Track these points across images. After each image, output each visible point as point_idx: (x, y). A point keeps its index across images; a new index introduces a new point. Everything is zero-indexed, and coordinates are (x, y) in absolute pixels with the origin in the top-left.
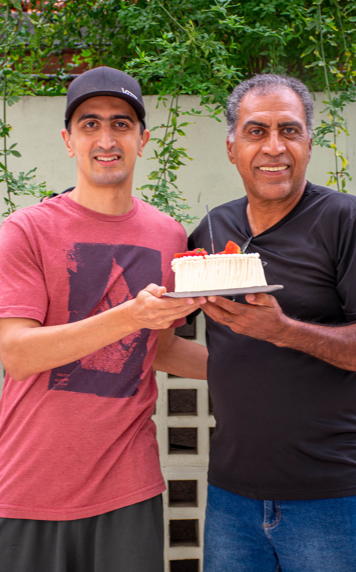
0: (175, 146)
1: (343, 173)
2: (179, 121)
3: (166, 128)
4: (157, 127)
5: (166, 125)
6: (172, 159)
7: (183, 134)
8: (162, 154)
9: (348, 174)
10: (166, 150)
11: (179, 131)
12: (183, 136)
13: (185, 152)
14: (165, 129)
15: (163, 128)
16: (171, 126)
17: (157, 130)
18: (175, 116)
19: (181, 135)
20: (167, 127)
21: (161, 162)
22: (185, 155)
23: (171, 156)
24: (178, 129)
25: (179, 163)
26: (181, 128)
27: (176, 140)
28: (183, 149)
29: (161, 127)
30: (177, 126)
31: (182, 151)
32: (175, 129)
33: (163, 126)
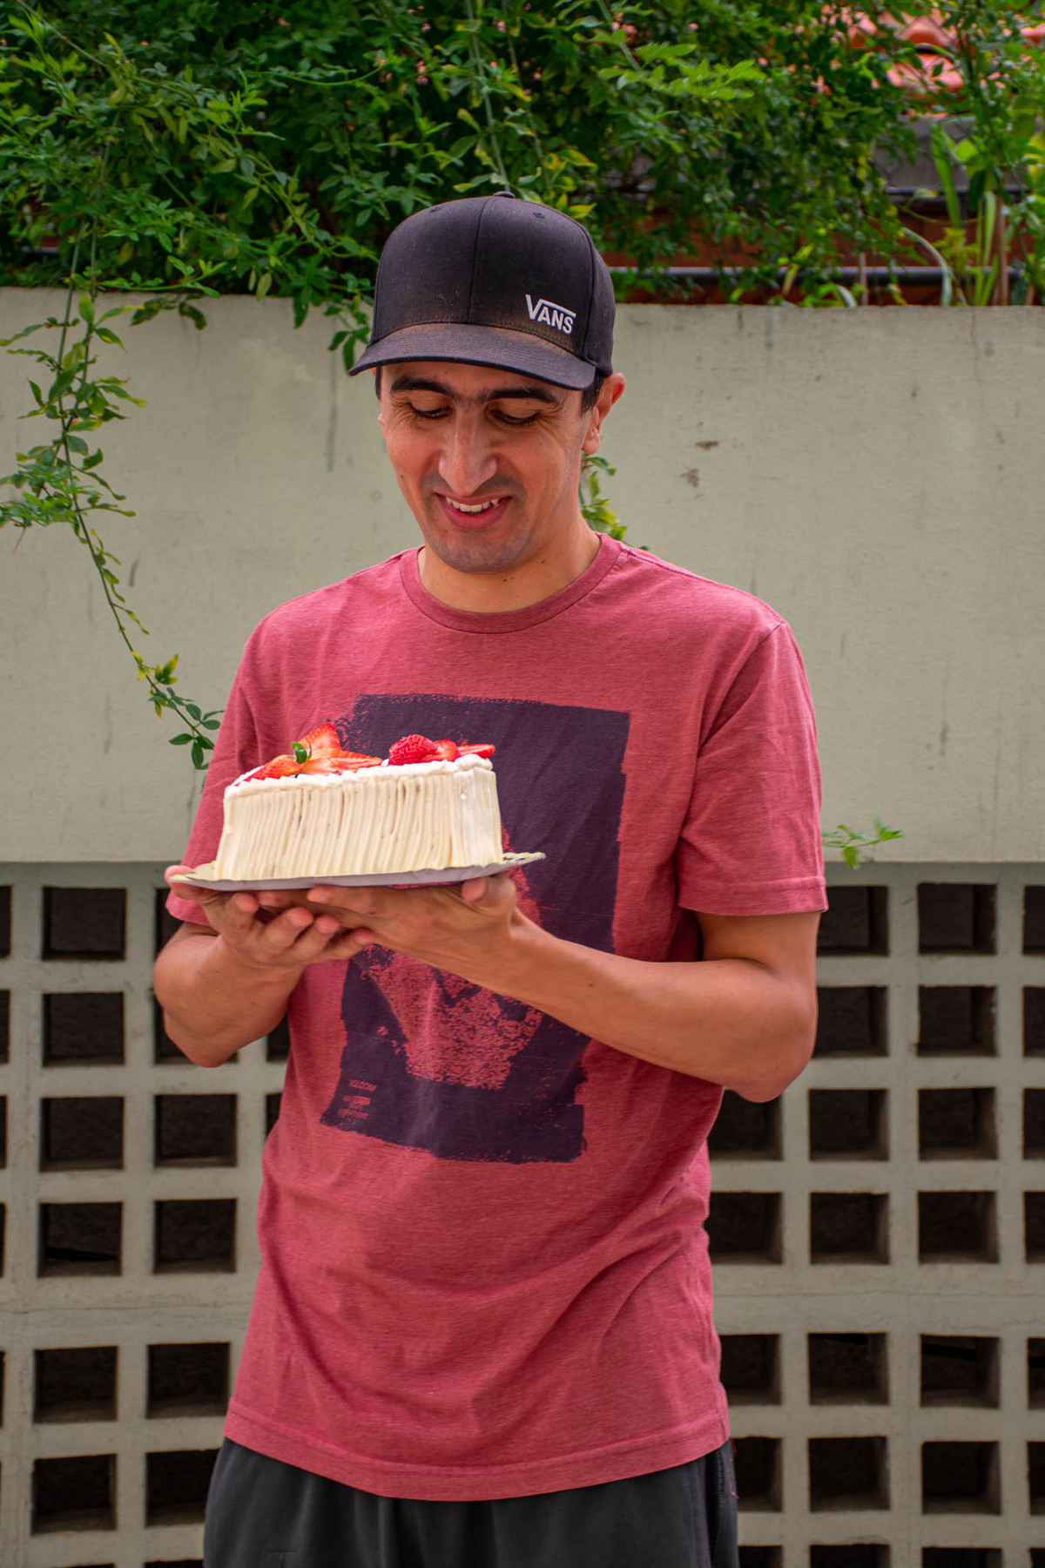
0: (94, 374)
1: (589, 460)
3: (61, 329)
4: (37, 327)
5: (61, 320)
6: (85, 404)
7: (115, 339)
9: (603, 462)
11: (104, 333)
12: (115, 345)
14: (58, 331)
15: (54, 329)
16: (76, 322)
17: (34, 333)
18: (86, 297)
19: (107, 342)
20: (66, 325)
21: (52, 415)
22: (120, 394)
23: (79, 399)
24: (98, 327)
25: (107, 416)
27: (93, 361)
28: (117, 381)
29: (49, 326)
30: (95, 322)
31: (113, 387)
32: (91, 329)
33: (52, 323)
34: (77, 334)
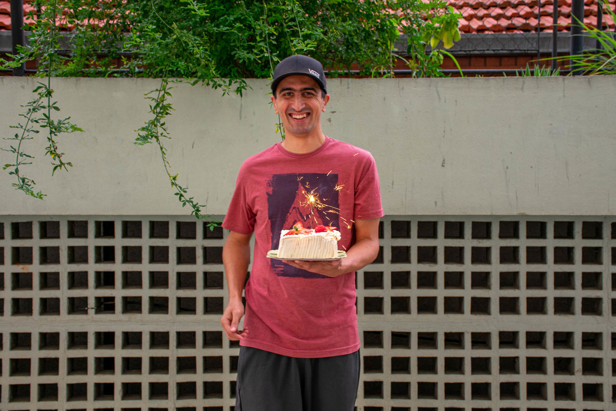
0: (165, 103)
2: (168, 86)
4: (153, 91)
5: (159, 89)
6: (162, 111)
7: (170, 94)
8: (155, 108)
10: (158, 105)
11: (168, 93)
13: (171, 106)
16: (162, 90)
17: (152, 93)
18: (165, 84)
19: (169, 96)
20: (160, 91)
21: (154, 113)
22: (171, 108)
23: (161, 109)
25: (167, 114)
26: (168, 91)
27: (165, 99)
28: (170, 104)
30: (166, 90)
31: (169, 106)
32: (165, 92)
33: (157, 90)
34: (162, 93)
